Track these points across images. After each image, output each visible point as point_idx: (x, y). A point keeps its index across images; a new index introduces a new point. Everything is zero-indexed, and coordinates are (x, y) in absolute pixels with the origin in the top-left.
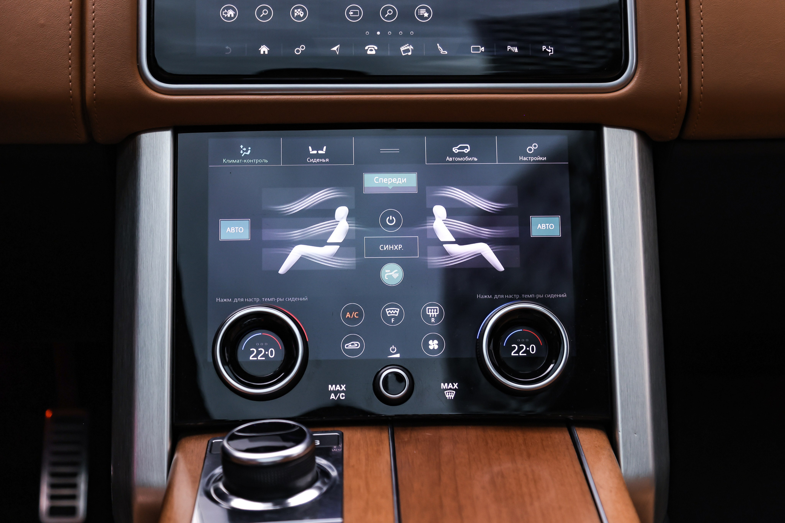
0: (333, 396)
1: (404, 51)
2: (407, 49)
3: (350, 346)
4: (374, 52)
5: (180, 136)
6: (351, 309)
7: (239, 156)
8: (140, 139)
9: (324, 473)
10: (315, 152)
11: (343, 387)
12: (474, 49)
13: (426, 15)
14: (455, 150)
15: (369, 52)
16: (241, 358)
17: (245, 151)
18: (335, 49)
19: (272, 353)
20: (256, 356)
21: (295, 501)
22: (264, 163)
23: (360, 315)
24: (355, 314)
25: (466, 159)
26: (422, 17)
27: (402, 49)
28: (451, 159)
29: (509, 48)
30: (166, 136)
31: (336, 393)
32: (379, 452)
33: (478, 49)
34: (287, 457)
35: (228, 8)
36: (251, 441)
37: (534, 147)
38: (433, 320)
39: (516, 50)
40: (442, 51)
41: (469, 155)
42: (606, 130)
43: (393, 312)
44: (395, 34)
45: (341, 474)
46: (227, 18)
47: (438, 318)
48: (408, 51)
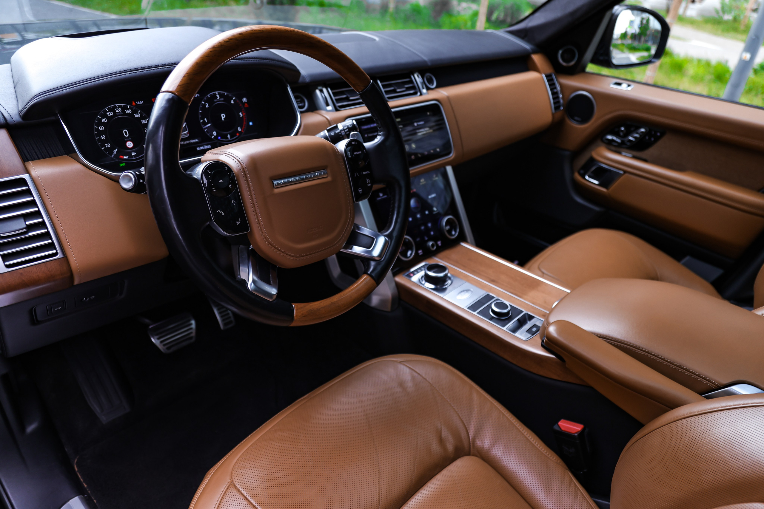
3: (418, 240)
11: (422, 251)
13: (414, 146)
14: (421, 181)
33: (426, 153)
37: (435, 175)
41: (424, 182)
42: (446, 167)
43: (423, 228)
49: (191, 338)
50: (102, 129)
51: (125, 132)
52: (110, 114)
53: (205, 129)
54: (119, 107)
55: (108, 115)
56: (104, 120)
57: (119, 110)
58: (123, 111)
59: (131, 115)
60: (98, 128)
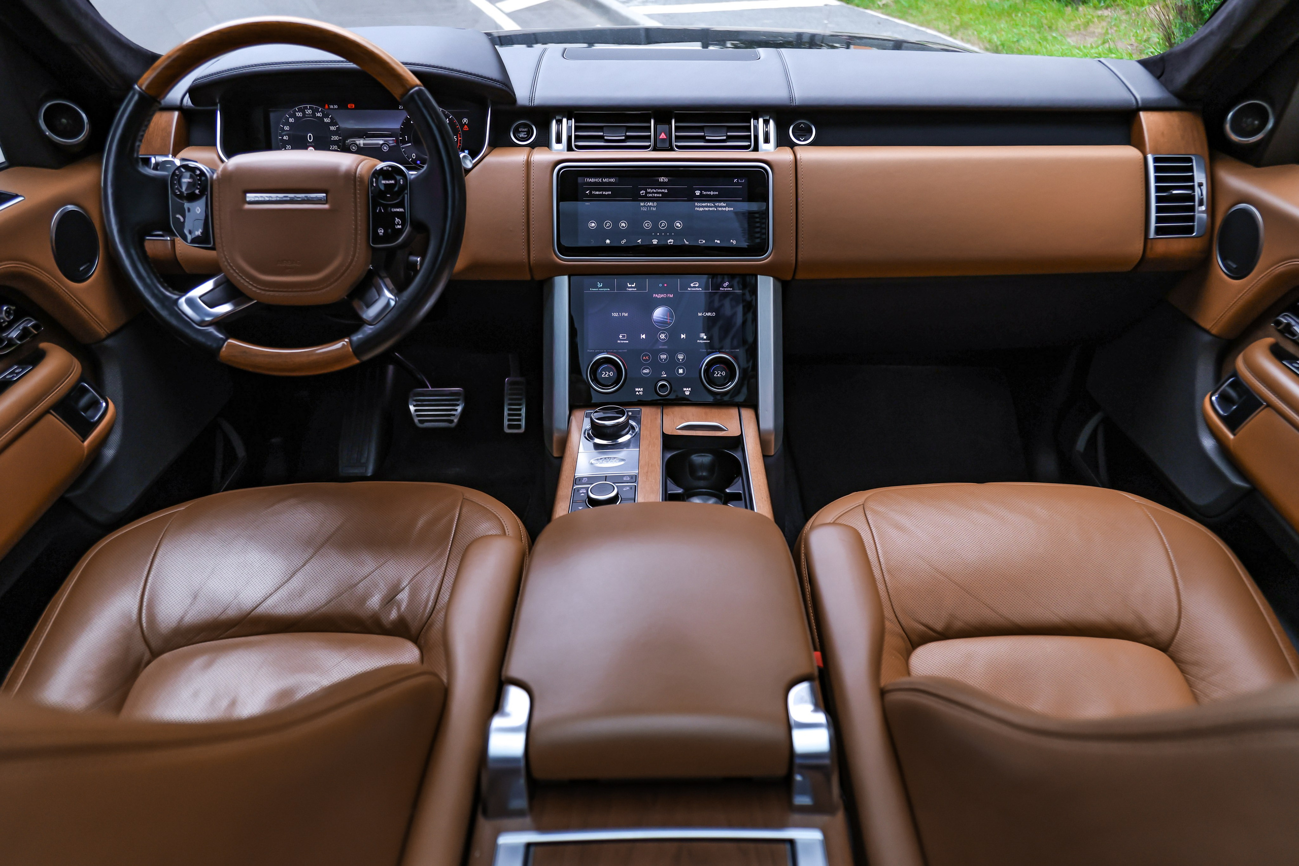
0: (637, 393)
1: (670, 242)
2: (670, 241)
3: (645, 371)
4: (656, 243)
5: (572, 277)
6: (645, 355)
7: (597, 287)
8: (554, 279)
9: (633, 428)
10: (630, 286)
11: (642, 389)
12: (700, 242)
13: (679, 226)
14: (692, 285)
15: (654, 243)
16: (598, 376)
17: (600, 285)
18: (639, 241)
19: (611, 374)
20: (605, 375)
21: (621, 440)
22: (608, 291)
23: (649, 358)
24: (647, 357)
25: (697, 289)
26: (677, 227)
27: (669, 241)
28: (690, 289)
29: (716, 241)
30: (566, 278)
31: (639, 392)
32: (656, 418)
33: (702, 242)
34: (618, 423)
35: (592, 222)
36: (604, 414)
37: (726, 284)
38: (681, 360)
39: (719, 242)
40: (686, 242)
41: (698, 287)
42: (759, 276)
43: (663, 357)
44: (666, 234)
45: (640, 429)
46: (591, 227)
47: (683, 360)
48: (671, 242)
49: (452, 421)
50: (287, 128)
51: (310, 136)
52: (299, 114)
53: (403, 148)
54: (310, 108)
55: (297, 115)
56: (291, 120)
57: (309, 112)
58: (313, 114)
59: (321, 119)
60: (284, 127)
